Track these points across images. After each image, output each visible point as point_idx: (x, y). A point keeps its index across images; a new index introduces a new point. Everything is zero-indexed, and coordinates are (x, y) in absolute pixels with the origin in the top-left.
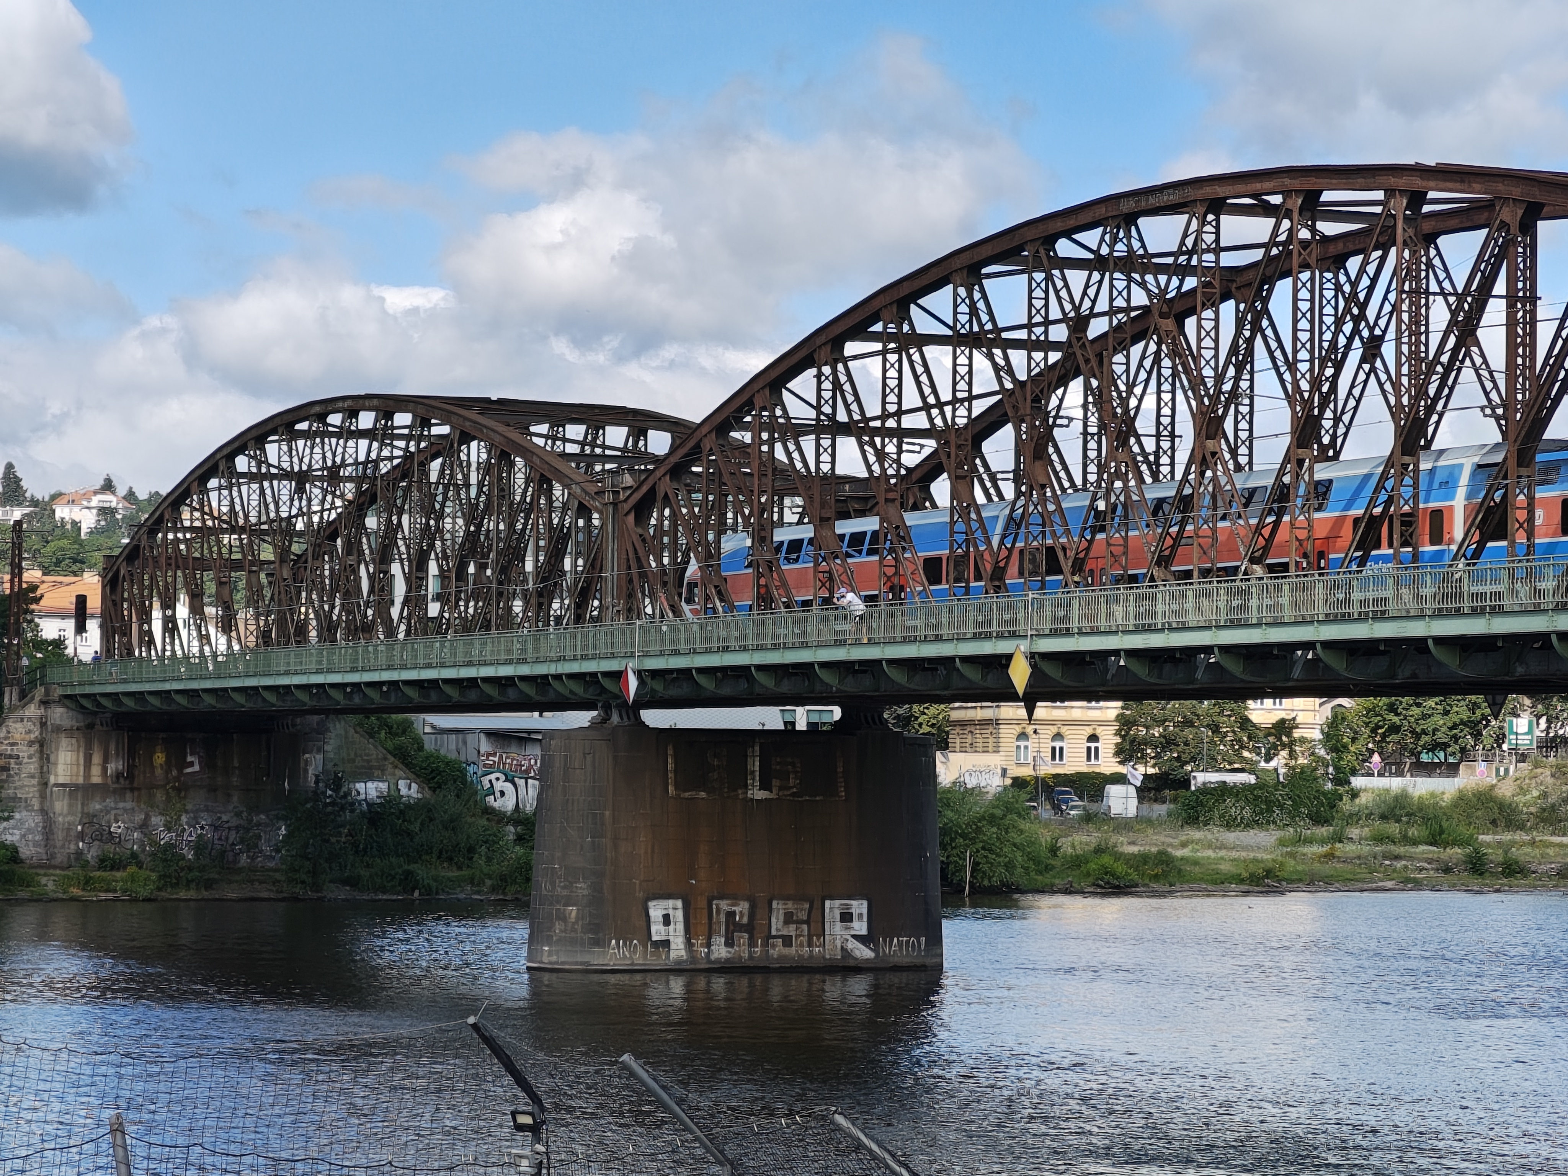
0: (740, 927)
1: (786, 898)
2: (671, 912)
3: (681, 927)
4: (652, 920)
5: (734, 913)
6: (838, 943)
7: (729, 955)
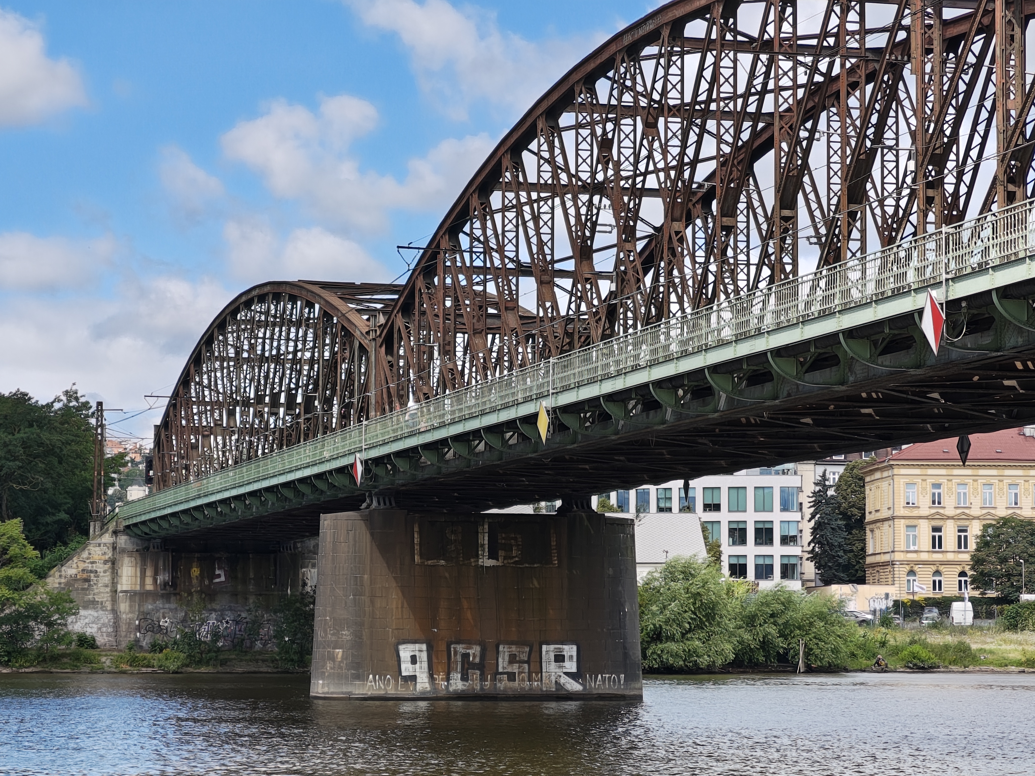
0: (473, 666)
1: (510, 643)
2: (417, 654)
3: (425, 665)
4: (402, 659)
5: (468, 655)
6: (553, 679)
7: (464, 688)
